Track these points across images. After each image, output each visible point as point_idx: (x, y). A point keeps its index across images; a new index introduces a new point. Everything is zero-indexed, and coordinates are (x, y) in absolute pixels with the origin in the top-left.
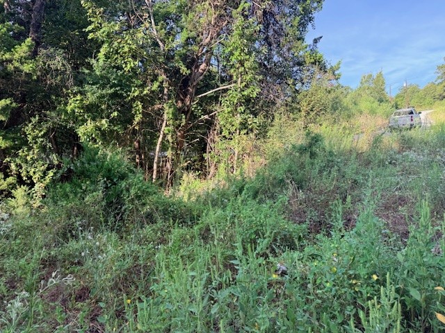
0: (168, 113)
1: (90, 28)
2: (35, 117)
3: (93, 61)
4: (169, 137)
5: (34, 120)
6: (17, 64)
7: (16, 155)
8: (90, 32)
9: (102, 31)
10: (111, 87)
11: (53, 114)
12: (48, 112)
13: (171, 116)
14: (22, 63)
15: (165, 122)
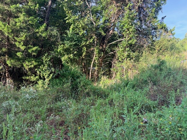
0: (96, 52)
1: (67, 18)
2: (46, 54)
3: (68, 31)
4: (96, 61)
5: (46, 55)
6: (40, 34)
7: (39, 68)
8: (67, 20)
9: (71, 19)
10: (74, 42)
11: (53, 52)
12: (51, 52)
13: (97, 53)
14: (42, 33)
15: (95, 55)
